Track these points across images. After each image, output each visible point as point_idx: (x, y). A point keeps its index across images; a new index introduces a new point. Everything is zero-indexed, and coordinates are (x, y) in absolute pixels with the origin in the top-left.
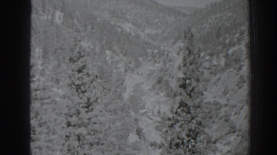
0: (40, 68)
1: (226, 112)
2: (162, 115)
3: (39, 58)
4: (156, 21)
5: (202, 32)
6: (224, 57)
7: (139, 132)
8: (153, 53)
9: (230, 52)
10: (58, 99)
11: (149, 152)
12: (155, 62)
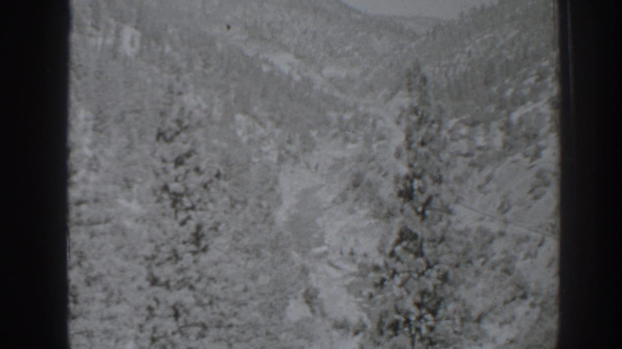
0: (88, 152)
1: (505, 252)
2: (359, 260)
3: (85, 130)
4: (348, 48)
5: (451, 73)
6: (501, 129)
7: (310, 298)
8: (341, 120)
9: (515, 116)
10: (128, 224)
11: (332, 344)
12: (346, 139)
